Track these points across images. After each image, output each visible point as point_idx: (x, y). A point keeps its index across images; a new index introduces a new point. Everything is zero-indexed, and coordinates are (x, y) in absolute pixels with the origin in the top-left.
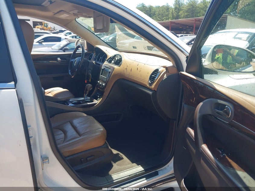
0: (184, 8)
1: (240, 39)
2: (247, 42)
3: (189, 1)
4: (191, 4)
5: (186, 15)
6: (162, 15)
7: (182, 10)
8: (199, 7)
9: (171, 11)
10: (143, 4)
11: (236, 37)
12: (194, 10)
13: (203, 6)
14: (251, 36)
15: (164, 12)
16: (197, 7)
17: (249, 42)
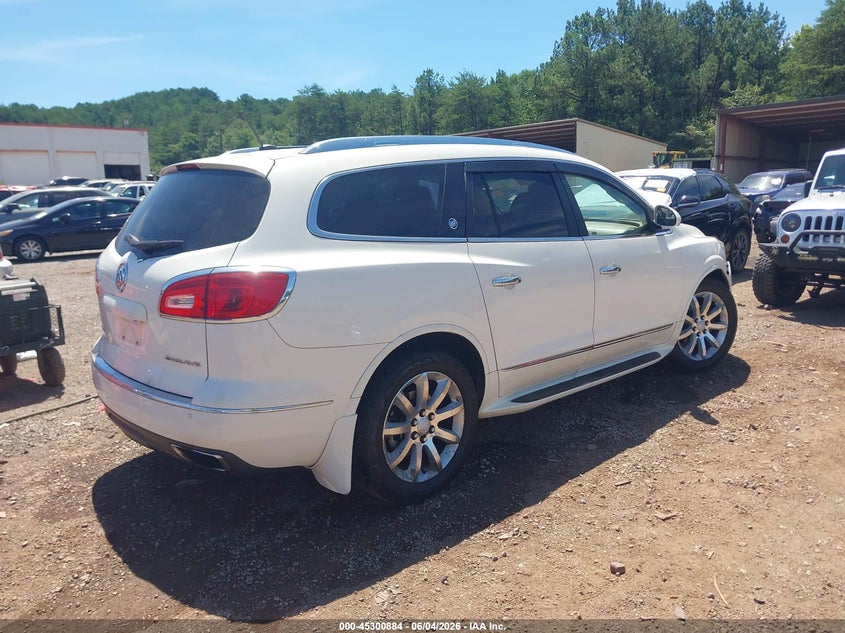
0: (446, 100)
1: (654, 189)
2: (667, 196)
3: (457, 79)
4: (464, 88)
5: (455, 122)
6: (383, 120)
7: (441, 105)
8: (488, 97)
9: (409, 108)
10: (315, 87)
11: (646, 186)
12: (476, 106)
13: (498, 93)
14: (672, 184)
15: (388, 112)
16: (482, 97)
17: (671, 194)
